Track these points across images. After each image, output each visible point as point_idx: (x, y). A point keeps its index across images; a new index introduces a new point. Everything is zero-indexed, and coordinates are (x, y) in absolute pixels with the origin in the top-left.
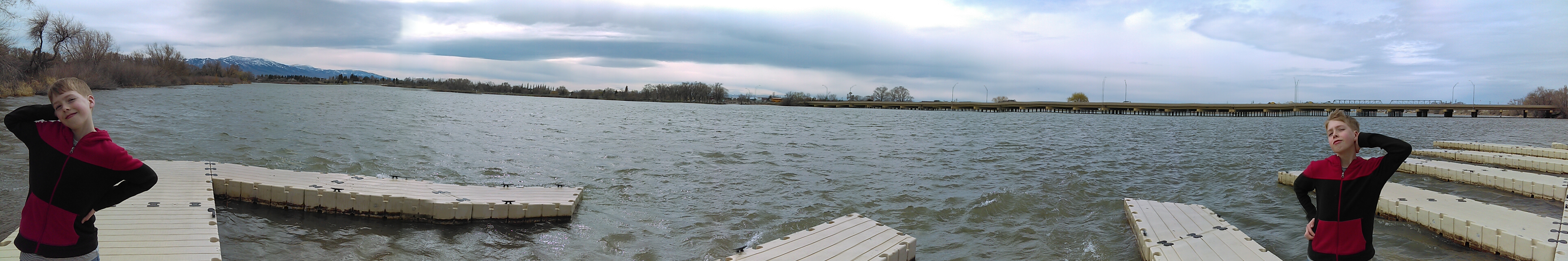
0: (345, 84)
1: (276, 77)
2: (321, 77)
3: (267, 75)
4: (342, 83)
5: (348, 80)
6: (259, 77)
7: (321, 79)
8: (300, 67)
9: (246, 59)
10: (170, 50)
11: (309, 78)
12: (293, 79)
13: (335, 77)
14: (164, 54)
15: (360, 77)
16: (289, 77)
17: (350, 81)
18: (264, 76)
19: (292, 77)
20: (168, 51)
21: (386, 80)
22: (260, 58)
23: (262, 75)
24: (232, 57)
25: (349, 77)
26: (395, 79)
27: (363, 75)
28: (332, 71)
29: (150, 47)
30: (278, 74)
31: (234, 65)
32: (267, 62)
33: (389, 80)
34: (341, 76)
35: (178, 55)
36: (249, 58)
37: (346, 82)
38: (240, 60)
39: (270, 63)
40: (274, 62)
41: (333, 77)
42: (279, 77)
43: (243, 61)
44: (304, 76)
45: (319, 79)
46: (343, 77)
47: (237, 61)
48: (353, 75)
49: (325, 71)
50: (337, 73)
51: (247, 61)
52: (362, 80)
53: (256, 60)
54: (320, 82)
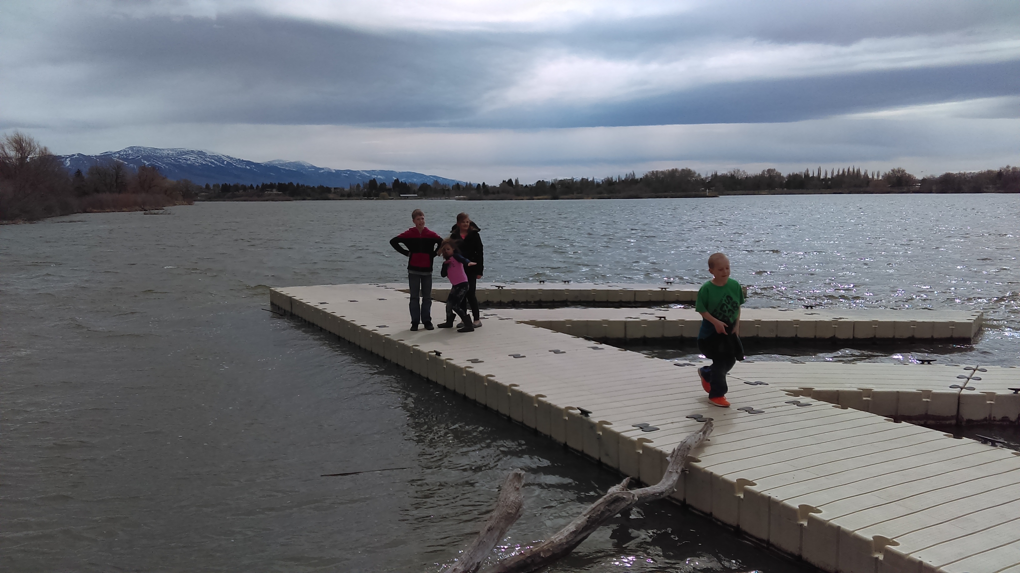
0: (384, 198)
1: (236, 188)
2: (332, 185)
3: (218, 186)
4: (376, 196)
5: (389, 191)
6: (198, 190)
7: (333, 190)
8: (282, 165)
9: (165, 152)
11: (308, 187)
12: (275, 191)
13: (362, 185)
15: (412, 184)
16: (265, 187)
17: (393, 193)
18: (210, 187)
19: (272, 186)
21: (464, 188)
23: (207, 186)
24: (132, 148)
25: (389, 185)
26: (481, 184)
27: (418, 182)
28: (352, 174)
30: (241, 182)
31: (141, 167)
32: (212, 157)
33: (468, 186)
34: (373, 183)
36: (173, 150)
37: (385, 193)
38: (151, 155)
39: (219, 159)
40: (228, 157)
41: (357, 185)
42: (244, 188)
43: (161, 158)
44: (298, 185)
45: (328, 190)
46: (378, 184)
47: (147, 158)
48: (397, 181)
49: (338, 173)
50: (361, 176)
51: (168, 156)
52: (416, 188)
53: (187, 153)
54: (331, 196)
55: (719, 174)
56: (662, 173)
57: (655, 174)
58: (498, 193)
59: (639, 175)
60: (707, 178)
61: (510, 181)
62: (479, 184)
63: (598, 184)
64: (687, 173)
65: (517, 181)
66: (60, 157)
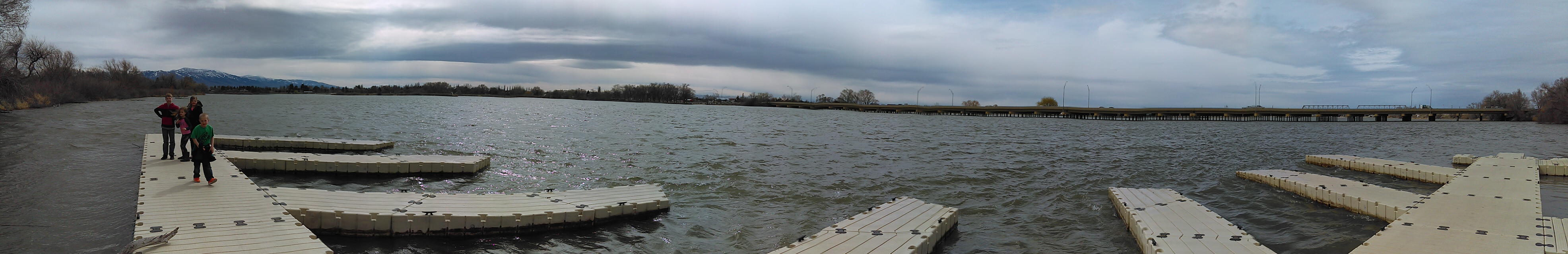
0: (296, 93)
1: (228, 88)
2: (272, 87)
3: (220, 86)
4: (293, 92)
5: (299, 90)
6: (212, 88)
7: (273, 89)
8: (251, 77)
9: (198, 71)
10: (127, 65)
11: (261, 88)
12: (245, 90)
13: (286, 87)
14: (122, 69)
15: (310, 87)
16: (241, 88)
17: (301, 91)
18: (217, 87)
19: (244, 88)
20: (125, 65)
21: (336, 89)
22: (212, 69)
23: (215, 87)
24: (184, 69)
25: (299, 87)
26: (345, 87)
27: (313, 85)
28: (283, 82)
29: (108, 63)
30: (230, 85)
31: (187, 77)
32: (219, 73)
33: (338, 88)
34: (292, 85)
35: (135, 71)
36: (201, 70)
37: (297, 91)
38: (192, 72)
39: (222, 75)
40: (226, 73)
41: (284, 87)
42: (231, 88)
43: (196, 73)
44: (256, 87)
45: (270, 89)
46: (294, 86)
47: (190, 73)
48: (303, 85)
49: (276, 80)
50: (287, 82)
51: (199, 73)
52: (312, 89)
53: (208, 71)
54: (271, 92)
55: (460, 86)
56: (433, 83)
57: (430, 84)
58: (353, 92)
59: (421, 85)
60: (454, 88)
61: (359, 86)
62: (343, 88)
63: (402, 88)
64: (445, 84)
65: (362, 86)
66: (153, 72)
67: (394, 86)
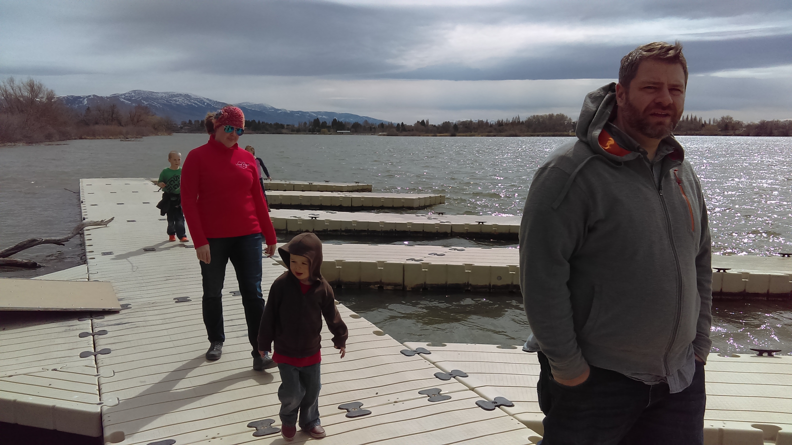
0: (324, 133)
2: (285, 122)
3: (198, 121)
4: (319, 132)
5: (329, 127)
6: (184, 124)
7: (285, 126)
8: (249, 106)
9: (160, 95)
11: (267, 124)
13: (308, 123)
15: (347, 123)
17: (332, 130)
18: (193, 122)
20: (32, 86)
23: (190, 121)
24: (134, 91)
25: (329, 123)
27: (352, 120)
28: (302, 114)
31: (141, 106)
32: (196, 99)
33: (391, 126)
34: (317, 121)
36: (165, 93)
37: (325, 130)
38: (149, 96)
39: (201, 101)
40: (208, 99)
41: (305, 123)
44: (259, 122)
46: (321, 122)
47: (146, 99)
48: (336, 120)
49: (292, 113)
50: (311, 116)
51: (162, 98)
52: (350, 127)
53: (176, 96)
56: (542, 117)
57: (536, 118)
61: (423, 121)
62: (398, 124)
65: (427, 121)
67: (479, 121)
